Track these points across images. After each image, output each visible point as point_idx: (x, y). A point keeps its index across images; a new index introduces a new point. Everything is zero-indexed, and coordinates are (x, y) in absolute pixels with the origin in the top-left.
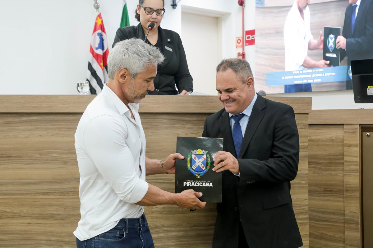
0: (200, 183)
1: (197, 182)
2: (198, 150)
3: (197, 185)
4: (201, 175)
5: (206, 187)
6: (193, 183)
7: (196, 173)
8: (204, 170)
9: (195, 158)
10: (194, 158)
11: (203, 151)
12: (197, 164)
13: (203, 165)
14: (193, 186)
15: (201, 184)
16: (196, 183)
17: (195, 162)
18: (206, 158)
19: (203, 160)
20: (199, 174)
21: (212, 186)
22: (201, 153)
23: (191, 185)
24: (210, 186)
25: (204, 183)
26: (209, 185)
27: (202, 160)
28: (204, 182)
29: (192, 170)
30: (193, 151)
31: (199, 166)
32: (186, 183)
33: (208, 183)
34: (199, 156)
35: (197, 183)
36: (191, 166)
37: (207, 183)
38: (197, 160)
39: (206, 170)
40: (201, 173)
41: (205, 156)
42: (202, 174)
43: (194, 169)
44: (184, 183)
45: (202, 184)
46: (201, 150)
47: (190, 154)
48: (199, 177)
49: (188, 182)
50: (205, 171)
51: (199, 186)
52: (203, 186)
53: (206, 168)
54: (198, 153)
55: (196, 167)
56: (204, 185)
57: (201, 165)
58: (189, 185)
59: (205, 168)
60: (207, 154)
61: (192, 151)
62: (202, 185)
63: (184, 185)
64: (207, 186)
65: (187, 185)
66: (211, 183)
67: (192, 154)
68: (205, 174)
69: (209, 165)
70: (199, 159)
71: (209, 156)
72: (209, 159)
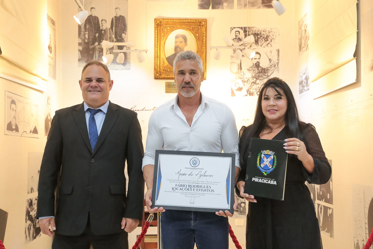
0: (266, 180)
1: (264, 179)
2: (267, 151)
3: (263, 182)
4: (267, 173)
6: (260, 179)
7: (264, 170)
8: (270, 169)
9: (264, 157)
11: (271, 152)
12: (265, 163)
13: (270, 164)
15: (267, 181)
16: (262, 180)
17: (264, 161)
18: (273, 158)
20: (266, 172)
21: (276, 184)
22: (269, 153)
23: (258, 181)
24: (274, 184)
25: (269, 181)
27: (269, 160)
28: (269, 180)
29: (260, 168)
30: (263, 151)
31: (266, 164)
32: (254, 178)
34: (267, 156)
36: (260, 164)
37: (272, 181)
38: (265, 159)
39: (272, 169)
41: (272, 157)
42: (268, 172)
43: (262, 167)
44: (253, 178)
45: (268, 182)
46: (269, 151)
48: (266, 175)
49: (256, 178)
50: (271, 170)
54: (267, 153)
55: (264, 166)
56: (269, 182)
57: (269, 164)
58: (256, 181)
59: (271, 167)
60: (274, 154)
61: (262, 151)
62: (267, 183)
63: (253, 181)
64: (271, 183)
66: (275, 182)
67: (261, 154)
68: (271, 172)
69: (275, 164)
70: (267, 158)
71: (275, 157)
72: (275, 159)
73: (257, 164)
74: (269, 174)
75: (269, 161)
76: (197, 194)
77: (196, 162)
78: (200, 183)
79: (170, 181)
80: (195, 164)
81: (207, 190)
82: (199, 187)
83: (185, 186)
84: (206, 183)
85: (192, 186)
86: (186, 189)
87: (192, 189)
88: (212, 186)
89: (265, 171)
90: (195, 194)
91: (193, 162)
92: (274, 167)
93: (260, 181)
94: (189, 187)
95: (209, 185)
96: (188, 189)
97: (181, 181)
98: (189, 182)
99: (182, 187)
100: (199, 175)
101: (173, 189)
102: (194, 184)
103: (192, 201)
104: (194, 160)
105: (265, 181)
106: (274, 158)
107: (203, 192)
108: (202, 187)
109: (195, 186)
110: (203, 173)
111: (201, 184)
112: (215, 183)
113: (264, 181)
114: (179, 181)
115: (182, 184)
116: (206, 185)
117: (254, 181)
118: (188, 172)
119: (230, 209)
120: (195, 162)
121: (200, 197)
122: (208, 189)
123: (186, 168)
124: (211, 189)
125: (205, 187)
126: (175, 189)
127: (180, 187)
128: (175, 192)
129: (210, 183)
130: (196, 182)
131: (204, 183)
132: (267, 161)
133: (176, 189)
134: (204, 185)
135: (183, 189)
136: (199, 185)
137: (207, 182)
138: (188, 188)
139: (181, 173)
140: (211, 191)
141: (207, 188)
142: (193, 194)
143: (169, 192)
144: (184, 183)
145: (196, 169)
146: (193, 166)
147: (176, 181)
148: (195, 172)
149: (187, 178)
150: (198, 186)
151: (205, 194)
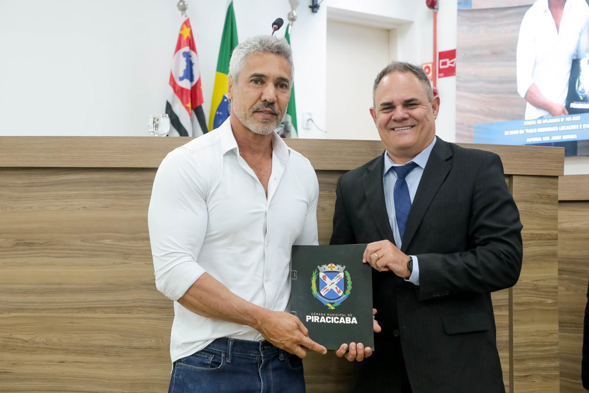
0: (335, 318)
1: (330, 316)
2: (330, 265)
3: (330, 322)
4: (336, 305)
5: (346, 324)
6: (323, 318)
7: (327, 301)
8: (340, 297)
9: (324, 277)
10: (322, 279)
11: (338, 266)
12: (329, 287)
13: (338, 289)
14: (323, 322)
15: (337, 320)
16: (327, 318)
17: (326, 284)
18: (343, 277)
19: (339, 280)
20: (332, 304)
21: (356, 323)
22: (334, 270)
25: (342, 318)
26: (351, 320)
28: (341, 316)
29: (320, 296)
30: (321, 266)
31: (331, 290)
32: (310, 316)
33: (350, 319)
34: (332, 274)
35: (330, 318)
36: (318, 290)
37: (347, 318)
38: (328, 281)
39: (345, 296)
40: (336, 301)
42: (337, 303)
43: (323, 295)
44: (307, 316)
45: (339, 320)
46: (333, 265)
47: (316, 272)
48: (332, 308)
49: (314, 316)
50: (342, 298)
51: (333, 322)
52: (340, 322)
53: (344, 292)
54: (329, 270)
55: (326, 293)
56: (342, 320)
57: (336, 288)
59: (342, 292)
60: (345, 270)
61: (319, 267)
62: (338, 322)
63: (307, 321)
64: (347, 322)
66: (354, 319)
67: (318, 272)
69: (349, 287)
70: (331, 278)
71: (348, 274)
72: (349, 278)
73: (311, 291)
75: (336, 282)
89: (331, 301)
93: (323, 320)
105: (334, 320)
106: (345, 276)
113: (331, 320)
117: (310, 321)
132: (333, 283)
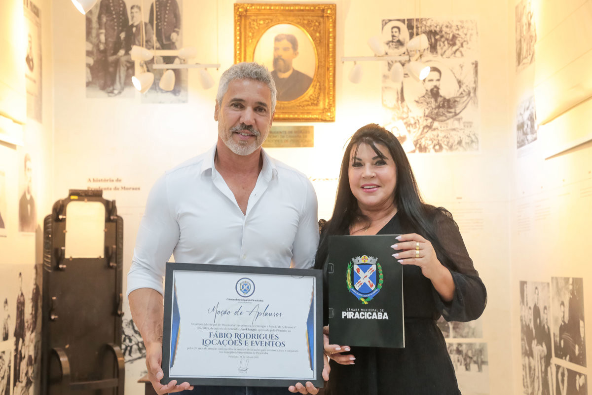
23: (354, 316)
24: (384, 318)
27: (369, 273)
41: (374, 267)
58: (350, 318)
65: (348, 317)
68: (376, 297)
74: (372, 300)
76: (252, 352)
77: (248, 287)
78: (258, 328)
79: (199, 326)
80: (246, 291)
81: (271, 343)
82: (256, 337)
83: (229, 336)
84: (269, 329)
85: (242, 336)
86: (231, 342)
87: (243, 341)
88: (280, 335)
90: (249, 351)
91: (243, 287)
92: (380, 286)
94: (237, 339)
95: (274, 333)
96: (234, 343)
97: (219, 327)
98: (235, 327)
99: (223, 339)
100: (254, 314)
101: (204, 342)
102: (245, 332)
103: (242, 367)
104: (243, 282)
107: (263, 348)
108: (262, 337)
109: (248, 336)
110: (262, 310)
111: (259, 330)
112: (285, 329)
114: (215, 327)
115: (223, 332)
116: (268, 333)
118: (234, 307)
119: (315, 378)
120: (245, 287)
121: (258, 357)
122: (273, 341)
123: (229, 300)
124: (278, 340)
125: (268, 337)
126: (208, 342)
127: (218, 339)
128: (209, 349)
129: (278, 328)
130: (250, 328)
131: (265, 328)
133: (211, 342)
134: (265, 333)
135: (225, 342)
136: (256, 333)
137: (270, 327)
138: (234, 339)
139: (220, 309)
140: (278, 344)
141: (270, 340)
142: (244, 351)
143: (196, 348)
144: (226, 329)
145: (249, 300)
146: (243, 294)
147: (210, 327)
148: (247, 307)
149: (232, 319)
150: (253, 336)
151: (268, 352)
